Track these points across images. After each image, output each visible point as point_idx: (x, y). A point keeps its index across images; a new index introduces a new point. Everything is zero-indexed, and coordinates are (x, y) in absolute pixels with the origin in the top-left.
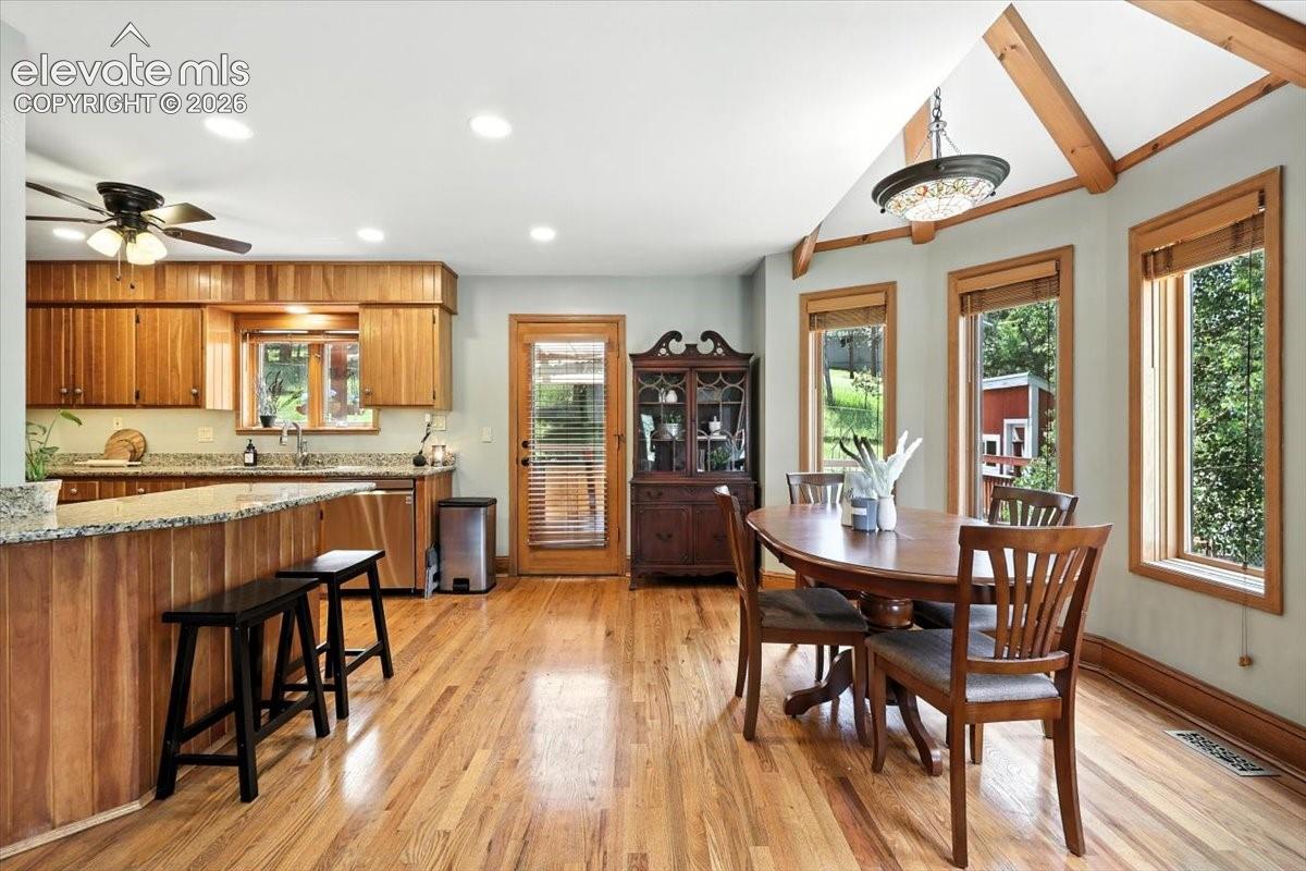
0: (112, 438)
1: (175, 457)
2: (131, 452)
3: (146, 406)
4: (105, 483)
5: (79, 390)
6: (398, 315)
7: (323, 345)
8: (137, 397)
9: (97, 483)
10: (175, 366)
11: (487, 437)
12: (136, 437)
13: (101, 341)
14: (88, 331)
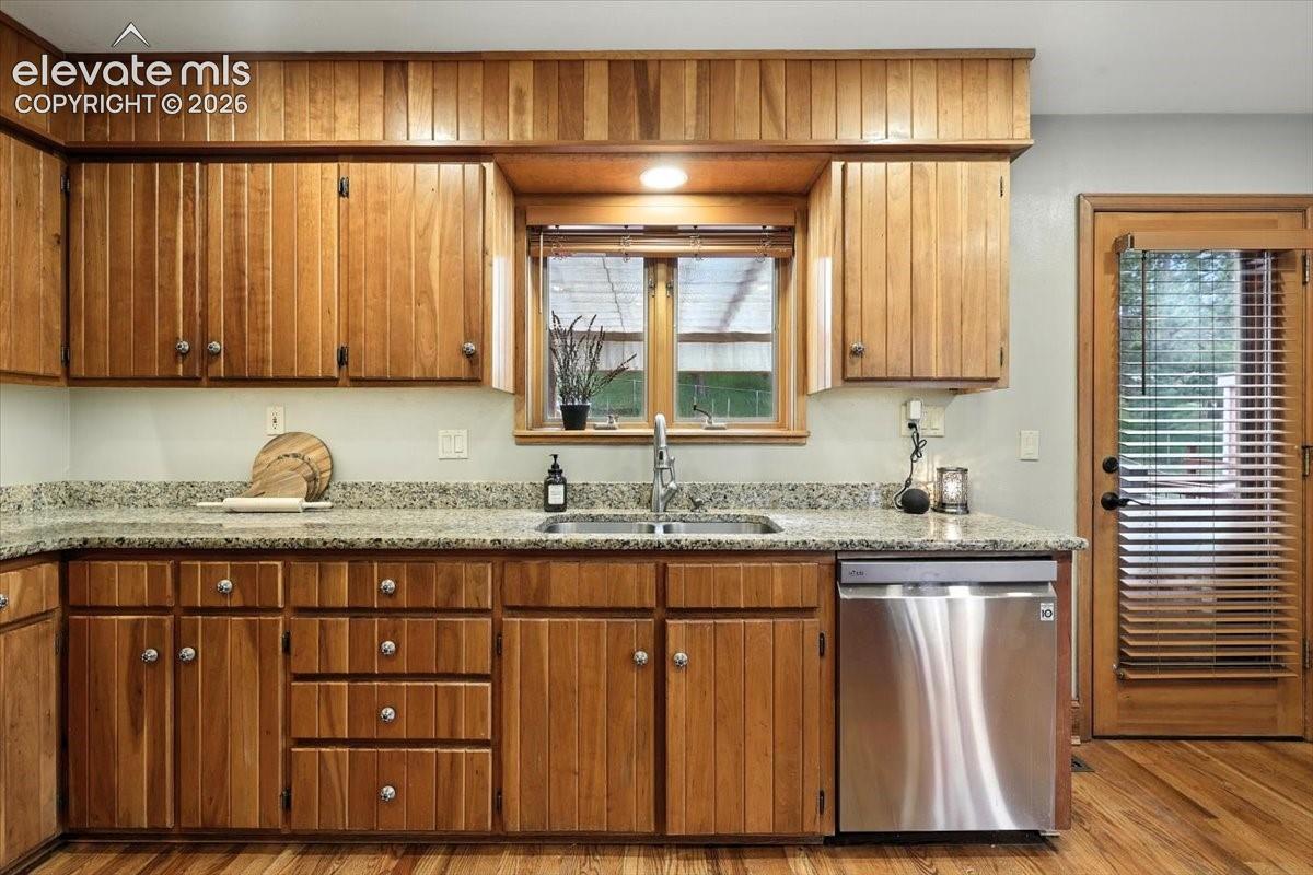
0: (265, 450)
1: (394, 490)
2: (308, 480)
3: (358, 382)
4: (299, 566)
5: (216, 346)
6: (923, 174)
7: (676, 260)
8: (342, 361)
9: (279, 564)
10: (426, 292)
11: (1030, 449)
12: (314, 448)
13: (262, 238)
14: (235, 215)
